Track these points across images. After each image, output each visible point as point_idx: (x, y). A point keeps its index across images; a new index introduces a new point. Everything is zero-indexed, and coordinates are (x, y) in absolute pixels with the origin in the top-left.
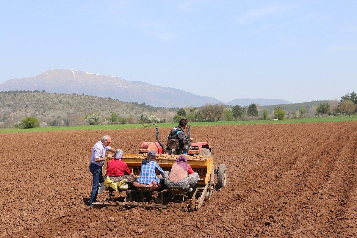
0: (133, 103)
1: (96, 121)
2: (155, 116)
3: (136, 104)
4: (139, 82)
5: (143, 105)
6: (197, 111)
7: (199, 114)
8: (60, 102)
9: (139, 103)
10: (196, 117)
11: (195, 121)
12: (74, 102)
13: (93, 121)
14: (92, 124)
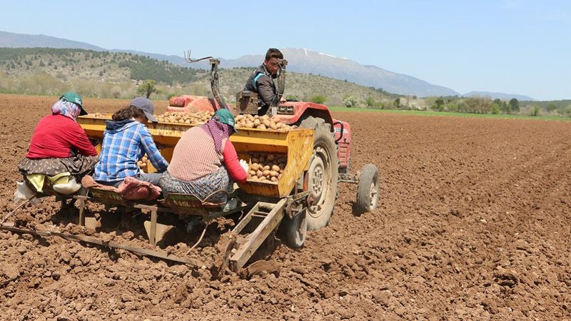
0: (370, 88)
1: (353, 104)
2: (416, 103)
3: (373, 89)
4: (372, 66)
5: (380, 90)
6: (461, 101)
7: (463, 105)
8: (297, 81)
9: (376, 89)
10: (459, 108)
11: (458, 111)
12: (310, 82)
13: (351, 103)
14: (349, 106)
